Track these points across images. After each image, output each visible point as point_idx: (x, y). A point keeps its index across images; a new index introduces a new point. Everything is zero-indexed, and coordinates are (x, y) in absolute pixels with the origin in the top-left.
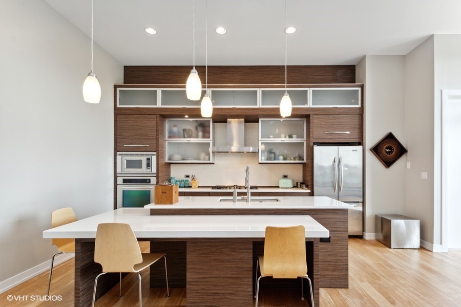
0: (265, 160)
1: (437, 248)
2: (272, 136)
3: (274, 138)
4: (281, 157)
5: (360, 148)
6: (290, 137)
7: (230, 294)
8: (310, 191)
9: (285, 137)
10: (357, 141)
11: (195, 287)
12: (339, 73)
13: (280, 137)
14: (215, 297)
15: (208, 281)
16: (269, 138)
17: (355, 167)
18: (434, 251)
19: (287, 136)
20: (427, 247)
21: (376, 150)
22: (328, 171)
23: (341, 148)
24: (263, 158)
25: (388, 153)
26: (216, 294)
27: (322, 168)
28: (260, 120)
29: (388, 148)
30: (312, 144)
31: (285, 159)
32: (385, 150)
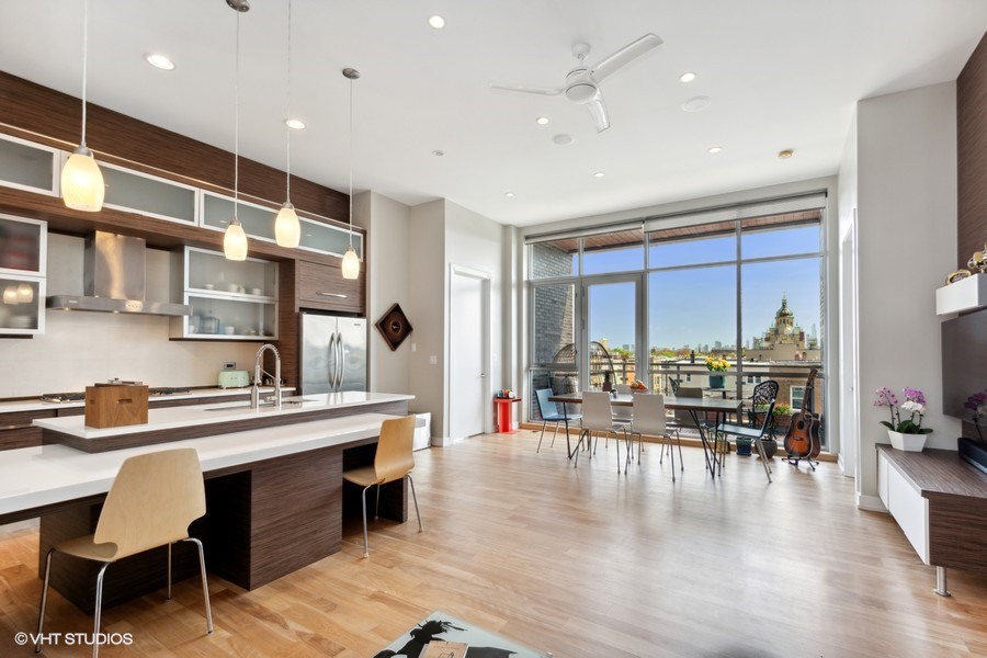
0: (194, 332)
1: (446, 442)
2: (211, 286)
3: (215, 289)
4: (231, 329)
5: (363, 321)
6: (248, 291)
7: (315, 532)
8: (294, 389)
9: (239, 290)
10: (358, 310)
11: (266, 540)
12: (329, 200)
13: (226, 289)
14: (295, 545)
15: (284, 525)
16: (204, 288)
17: (358, 349)
18: (444, 445)
19: (243, 290)
20: (437, 444)
21: (382, 325)
22: (323, 355)
23: (340, 319)
24: (192, 328)
25: (395, 330)
26: (295, 540)
27: (314, 350)
28: (187, 250)
29: (395, 324)
30: (297, 310)
31: (236, 333)
32: (391, 327)
